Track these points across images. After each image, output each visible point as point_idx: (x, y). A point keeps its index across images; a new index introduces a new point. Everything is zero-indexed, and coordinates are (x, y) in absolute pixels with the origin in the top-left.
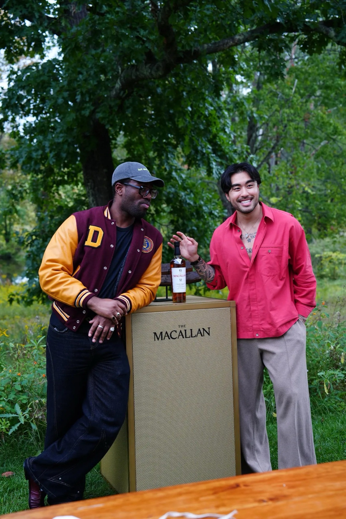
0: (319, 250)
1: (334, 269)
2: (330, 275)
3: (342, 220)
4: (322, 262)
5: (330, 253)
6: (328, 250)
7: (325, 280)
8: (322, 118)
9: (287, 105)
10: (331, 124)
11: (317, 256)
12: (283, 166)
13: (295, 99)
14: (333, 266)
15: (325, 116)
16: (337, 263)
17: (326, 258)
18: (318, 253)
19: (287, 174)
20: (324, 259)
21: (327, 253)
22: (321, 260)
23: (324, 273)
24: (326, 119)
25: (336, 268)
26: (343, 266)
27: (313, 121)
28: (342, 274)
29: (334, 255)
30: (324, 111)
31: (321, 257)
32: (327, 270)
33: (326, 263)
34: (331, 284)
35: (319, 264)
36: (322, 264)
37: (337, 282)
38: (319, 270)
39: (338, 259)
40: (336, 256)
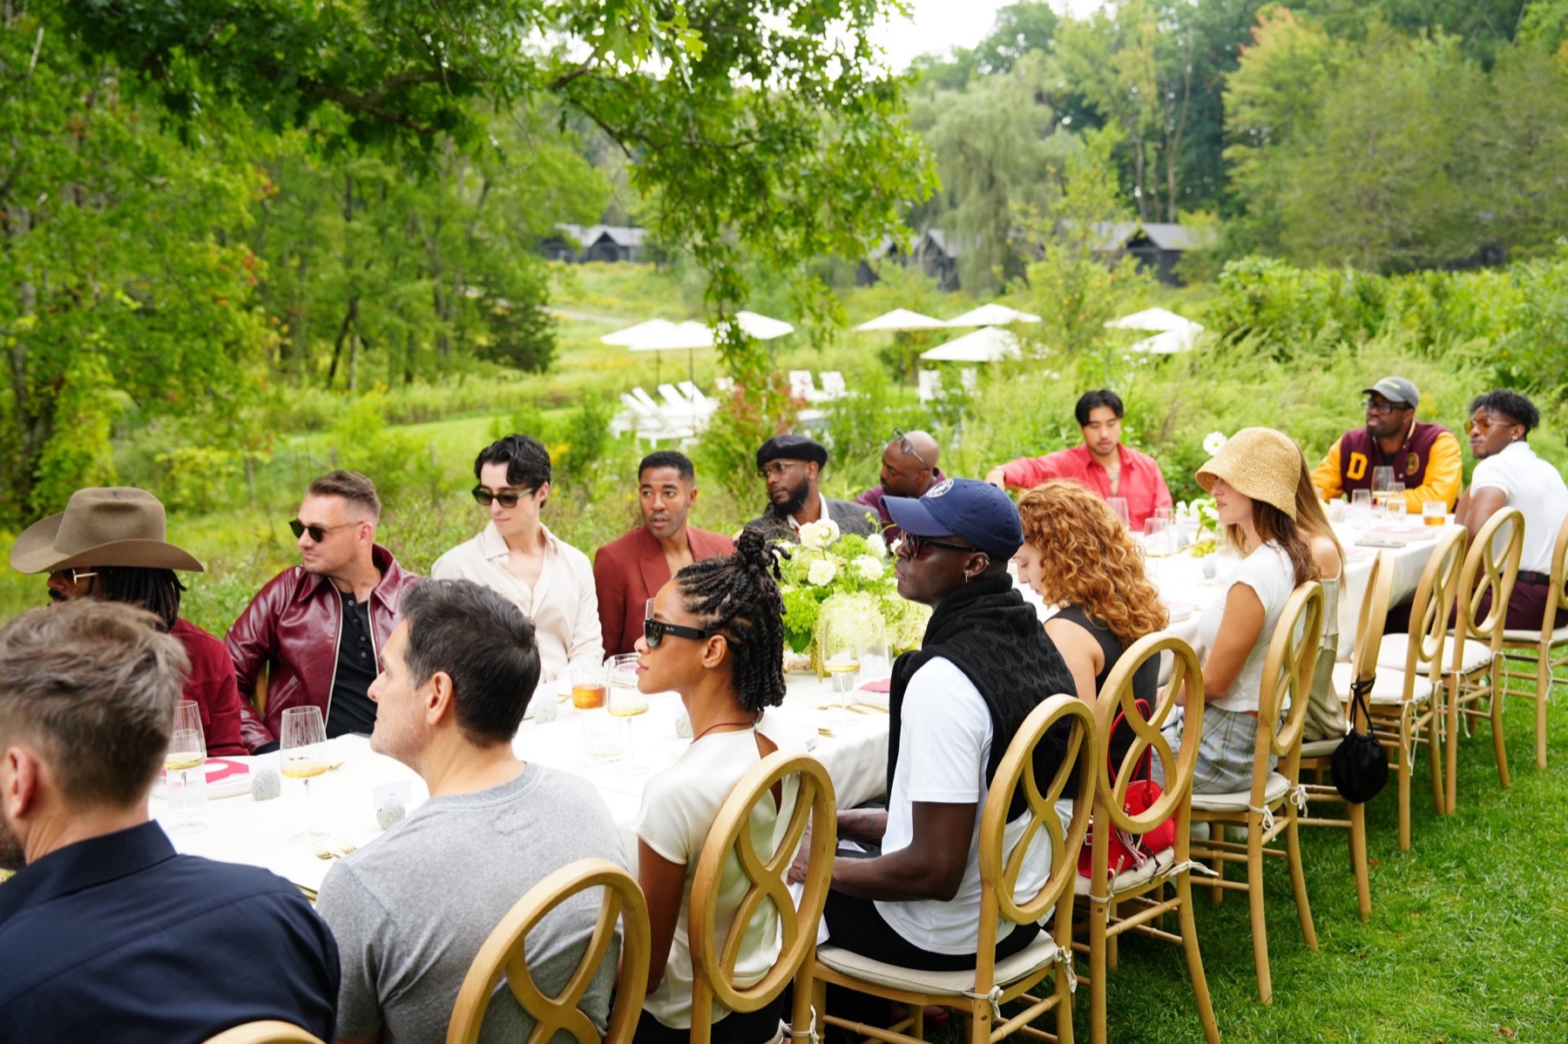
0: (165, 443)
1: (203, 488)
2: (192, 503)
3: (196, 375)
4: (174, 472)
5: (192, 451)
6: (188, 442)
7: (181, 515)
8: (116, 132)
9: (19, 90)
10: (138, 149)
11: (160, 458)
12: (39, 238)
13: (39, 79)
14: (199, 482)
15: (120, 127)
16: (208, 473)
17: (182, 462)
18: (162, 451)
19: (52, 258)
20: (177, 465)
21: (187, 450)
22: (171, 468)
23: (178, 500)
24: (125, 135)
25: (209, 485)
26: (224, 480)
27: (92, 135)
28: (223, 499)
29: (200, 455)
30: (121, 114)
31: (170, 461)
32: (185, 492)
33: (185, 476)
34: (194, 524)
35: (168, 478)
36: (173, 478)
37: (207, 521)
38: (166, 492)
39: (212, 465)
40: (207, 458)
